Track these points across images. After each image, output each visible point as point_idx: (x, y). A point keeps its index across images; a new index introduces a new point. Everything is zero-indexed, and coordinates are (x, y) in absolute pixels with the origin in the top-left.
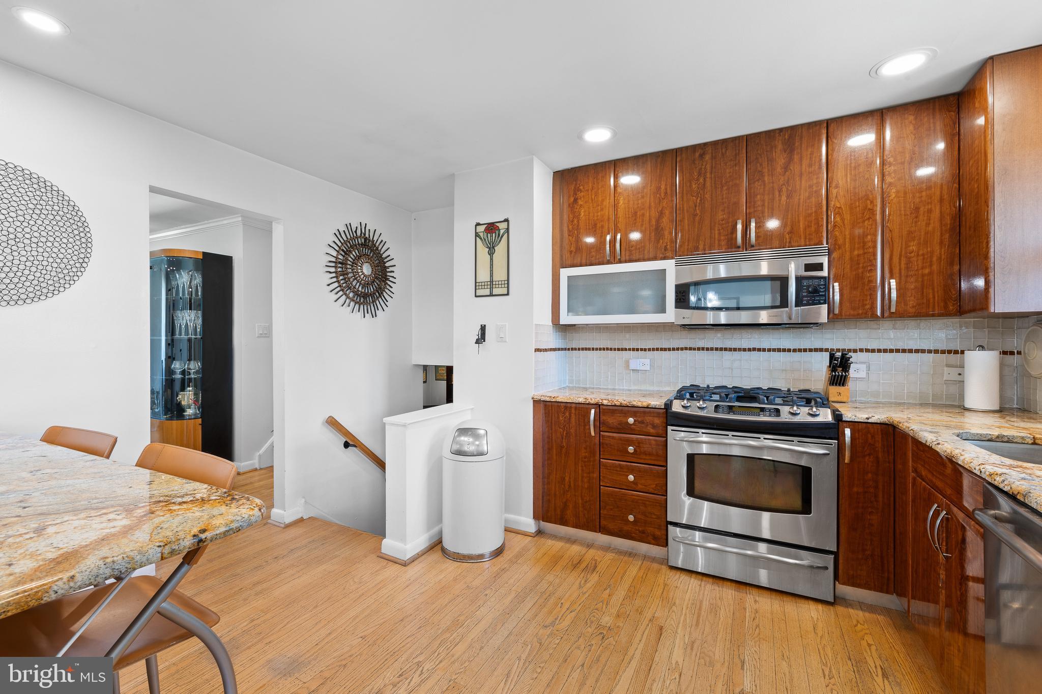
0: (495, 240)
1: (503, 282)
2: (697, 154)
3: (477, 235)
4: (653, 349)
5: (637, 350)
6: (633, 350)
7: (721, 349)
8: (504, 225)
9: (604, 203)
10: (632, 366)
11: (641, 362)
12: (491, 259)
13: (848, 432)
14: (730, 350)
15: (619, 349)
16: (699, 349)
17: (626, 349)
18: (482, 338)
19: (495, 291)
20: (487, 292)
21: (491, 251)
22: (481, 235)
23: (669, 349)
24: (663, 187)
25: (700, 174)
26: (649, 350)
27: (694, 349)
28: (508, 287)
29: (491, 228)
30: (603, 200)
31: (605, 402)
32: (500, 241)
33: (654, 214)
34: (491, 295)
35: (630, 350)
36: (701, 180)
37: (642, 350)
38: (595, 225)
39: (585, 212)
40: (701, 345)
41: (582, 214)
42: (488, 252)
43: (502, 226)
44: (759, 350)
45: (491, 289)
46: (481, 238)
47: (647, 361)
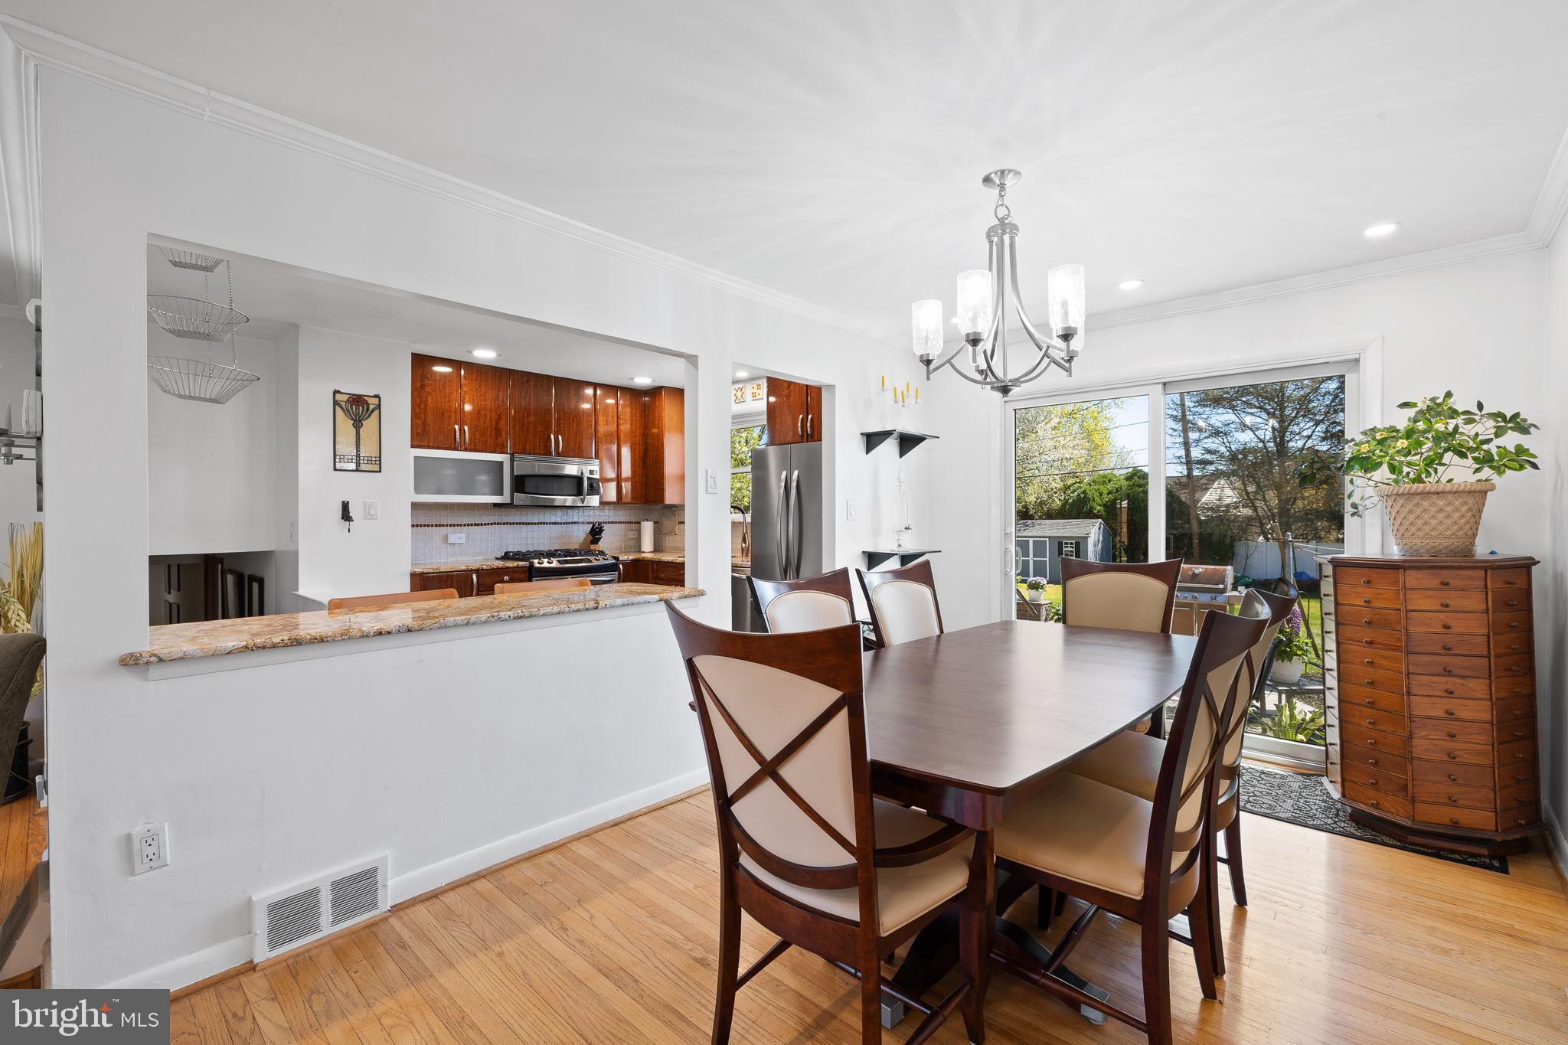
0: (362, 414)
1: (374, 459)
2: (525, 380)
3: (336, 403)
4: (468, 525)
5: (454, 525)
6: (450, 525)
7: (520, 524)
8: (375, 401)
9: (452, 396)
10: (450, 541)
11: (458, 536)
12: (358, 434)
13: (621, 566)
14: (526, 524)
15: (436, 526)
16: (504, 524)
17: (443, 525)
18: (346, 516)
19: (363, 467)
20: (353, 466)
21: (358, 424)
22: (343, 404)
23: (482, 525)
24: (501, 396)
25: (526, 394)
26: (465, 525)
27: (501, 524)
28: (380, 464)
29: (357, 400)
30: (451, 394)
31: (485, 567)
32: (369, 416)
33: (494, 416)
34: (357, 470)
35: (447, 525)
36: (528, 399)
37: (458, 525)
38: (443, 414)
39: (432, 399)
40: (505, 520)
41: (430, 401)
42: (353, 424)
43: (373, 402)
44: (544, 523)
45: (358, 464)
46: (342, 408)
47: (463, 536)
